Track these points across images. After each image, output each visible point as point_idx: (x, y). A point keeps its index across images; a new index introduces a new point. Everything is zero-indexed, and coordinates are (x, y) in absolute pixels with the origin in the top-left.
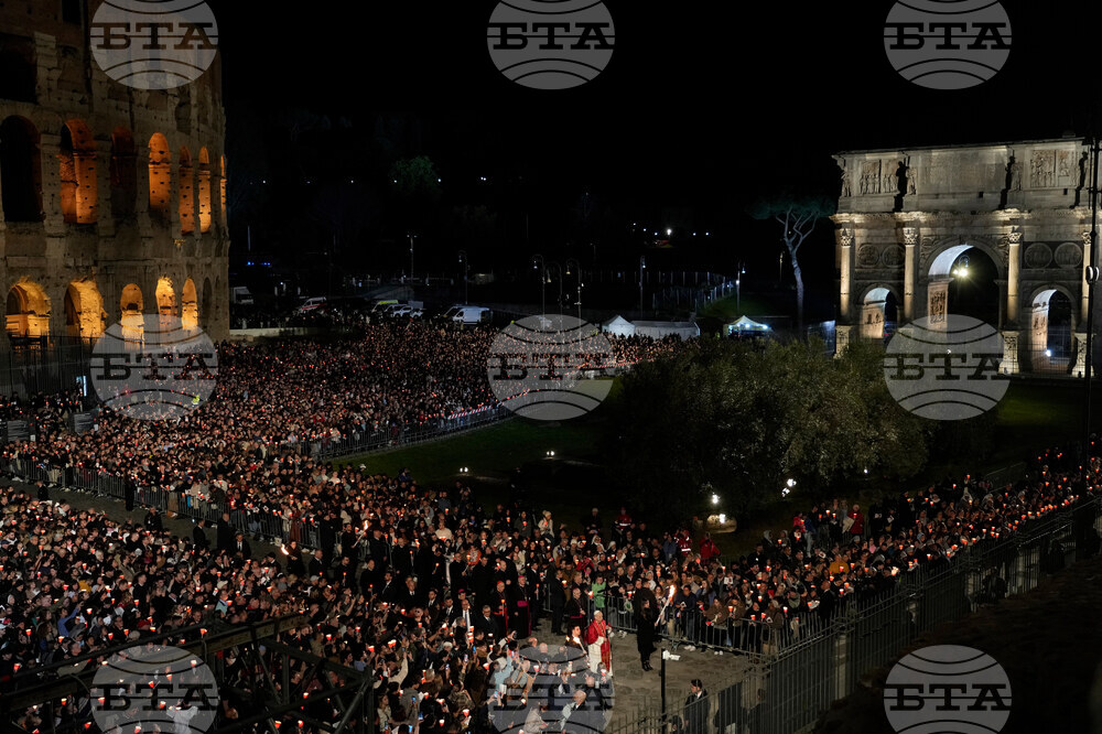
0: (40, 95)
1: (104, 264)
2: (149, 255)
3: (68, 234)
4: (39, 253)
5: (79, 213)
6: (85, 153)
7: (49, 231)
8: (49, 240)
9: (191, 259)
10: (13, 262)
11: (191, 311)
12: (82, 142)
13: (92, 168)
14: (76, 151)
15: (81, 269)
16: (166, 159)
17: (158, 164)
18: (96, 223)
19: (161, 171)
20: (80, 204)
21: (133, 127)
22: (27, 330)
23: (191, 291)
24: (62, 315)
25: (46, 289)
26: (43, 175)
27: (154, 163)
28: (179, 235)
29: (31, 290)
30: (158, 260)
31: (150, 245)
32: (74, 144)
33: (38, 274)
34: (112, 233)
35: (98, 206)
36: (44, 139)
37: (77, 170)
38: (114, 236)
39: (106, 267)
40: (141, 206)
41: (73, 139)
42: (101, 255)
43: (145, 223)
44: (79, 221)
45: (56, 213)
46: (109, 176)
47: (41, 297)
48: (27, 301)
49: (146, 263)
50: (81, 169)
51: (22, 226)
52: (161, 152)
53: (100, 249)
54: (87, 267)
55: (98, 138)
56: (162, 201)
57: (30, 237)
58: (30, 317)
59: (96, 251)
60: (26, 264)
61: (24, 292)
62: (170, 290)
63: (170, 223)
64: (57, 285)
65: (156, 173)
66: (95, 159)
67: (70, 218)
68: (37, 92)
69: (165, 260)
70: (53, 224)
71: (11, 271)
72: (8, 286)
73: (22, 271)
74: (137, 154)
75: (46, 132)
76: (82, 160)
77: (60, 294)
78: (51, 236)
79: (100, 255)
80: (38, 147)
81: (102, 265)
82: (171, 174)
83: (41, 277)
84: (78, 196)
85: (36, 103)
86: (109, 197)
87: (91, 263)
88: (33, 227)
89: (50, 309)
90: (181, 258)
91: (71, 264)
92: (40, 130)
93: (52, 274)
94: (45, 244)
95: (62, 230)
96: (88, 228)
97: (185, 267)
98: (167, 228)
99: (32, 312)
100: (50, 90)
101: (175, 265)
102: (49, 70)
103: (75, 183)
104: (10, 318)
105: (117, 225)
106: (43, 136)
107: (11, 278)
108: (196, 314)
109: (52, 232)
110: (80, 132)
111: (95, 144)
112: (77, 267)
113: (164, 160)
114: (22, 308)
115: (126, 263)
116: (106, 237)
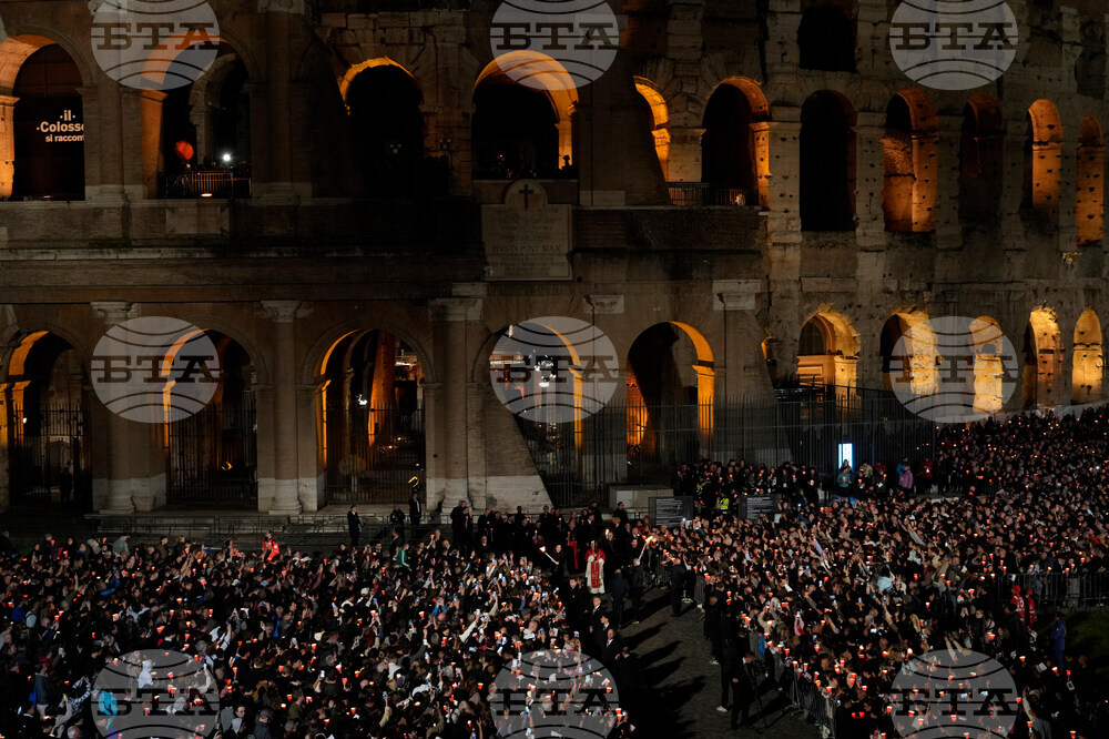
0: (860, 59)
1: (941, 289)
2: (1017, 274)
3: (889, 247)
4: (848, 272)
5: (915, 218)
6: (925, 135)
7: (861, 242)
8: (861, 256)
9: (1091, 282)
10: (811, 285)
11: (1093, 357)
12: (923, 119)
13: (933, 155)
14: (915, 132)
15: (907, 296)
16: (1057, 136)
17: (1046, 143)
18: (933, 231)
19: (1048, 154)
20: (915, 204)
21: (1000, 94)
22: (833, 377)
23: (1094, 328)
24: (875, 358)
25: (855, 322)
26: (858, 166)
27: (1040, 143)
28: (1074, 246)
29: (838, 322)
30: (1033, 283)
31: (1019, 261)
32: (913, 123)
33: (844, 300)
34: (959, 244)
35: (938, 207)
36: (861, 119)
37: (915, 159)
38: (960, 249)
39: (944, 293)
40: (1010, 203)
41: (912, 117)
42: (939, 276)
43: (1013, 229)
44: (915, 228)
45: (875, 219)
46: (957, 164)
47: (849, 331)
48: (834, 337)
49: (1012, 287)
50: (919, 156)
51: (823, 237)
52: (1051, 127)
53: (937, 268)
54: (918, 292)
55: (942, 113)
56: (1049, 198)
57: (833, 252)
58: (837, 358)
59: (931, 269)
60: (827, 287)
61: (831, 325)
62: (1053, 325)
63: (1057, 228)
64: (872, 317)
65: (1043, 157)
66: (936, 143)
67: (896, 226)
68: (857, 57)
69: (1046, 283)
70: (869, 231)
71: (807, 297)
72: (802, 318)
73: (823, 297)
74: (1005, 132)
75: (867, 110)
76: (921, 144)
77: (875, 329)
78: (865, 250)
79: (937, 274)
80: (854, 129)
81: (937, 289)
82: (1064, 157)
83: (849, 306)
84: (914, 193)
85: (853, 70)
86: (956, 193)
87: (923, 286)
88: (839, 237)
89: (858, 349)
90: (1073, 278)
91: (893, 288)
92: (856, 108)
93: (863, 300)
94: (856, 261)
95: (882, 242)
96: (925, 238)
97: (1081, 293)
98: (1051, 236)
99: (839, 353)
100: (874, 51)
101: (1063, 290)
102: (875, 24)
103: (913, 175)
104: (803, 360)
105: (966, 233)
106: (860, 115)
107: (807, 306)
108: (1100, 362)
109: (867, 244)
110: (920, 106)
111: (937, 121)
112: (903, 293)
113: (1054, 138)
114: (829, 346)
115: (975, 287)
116: (949, 249)
